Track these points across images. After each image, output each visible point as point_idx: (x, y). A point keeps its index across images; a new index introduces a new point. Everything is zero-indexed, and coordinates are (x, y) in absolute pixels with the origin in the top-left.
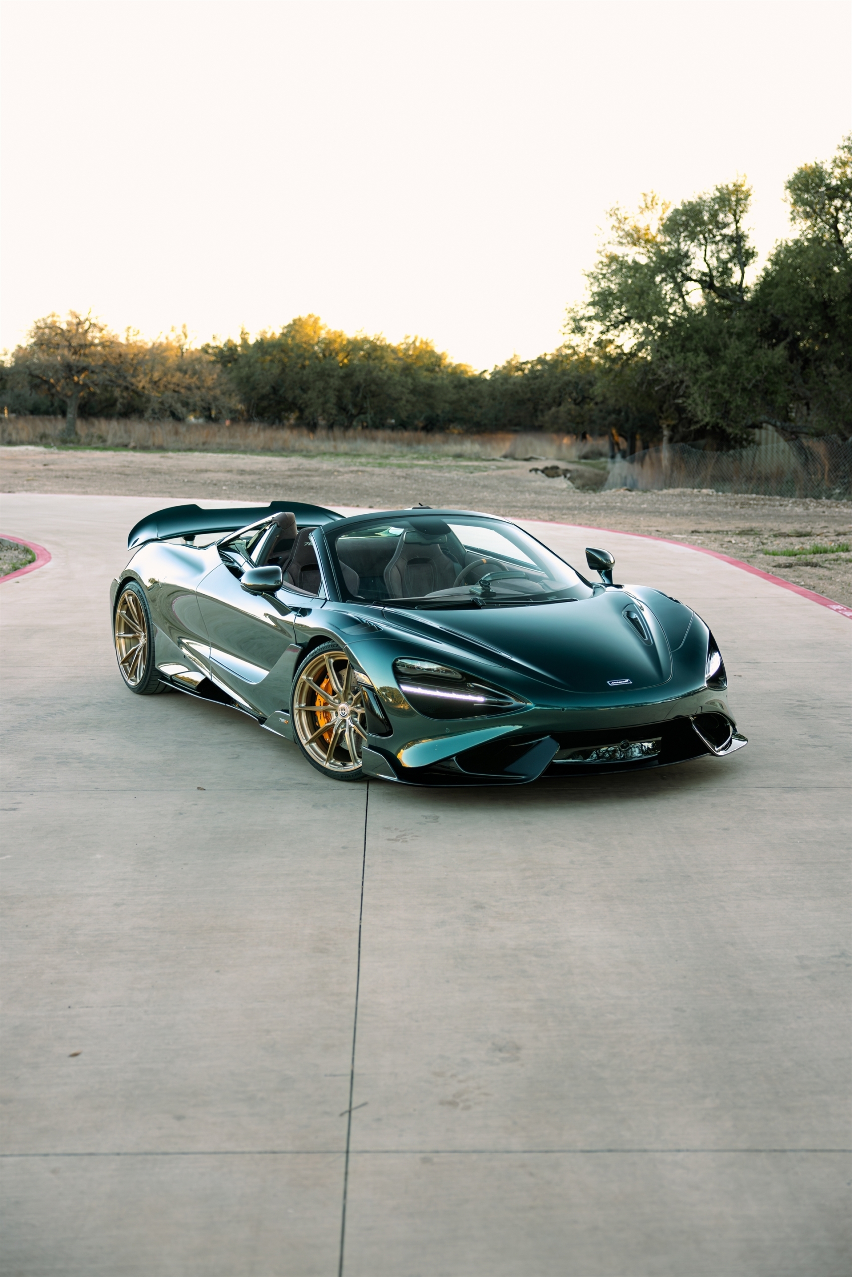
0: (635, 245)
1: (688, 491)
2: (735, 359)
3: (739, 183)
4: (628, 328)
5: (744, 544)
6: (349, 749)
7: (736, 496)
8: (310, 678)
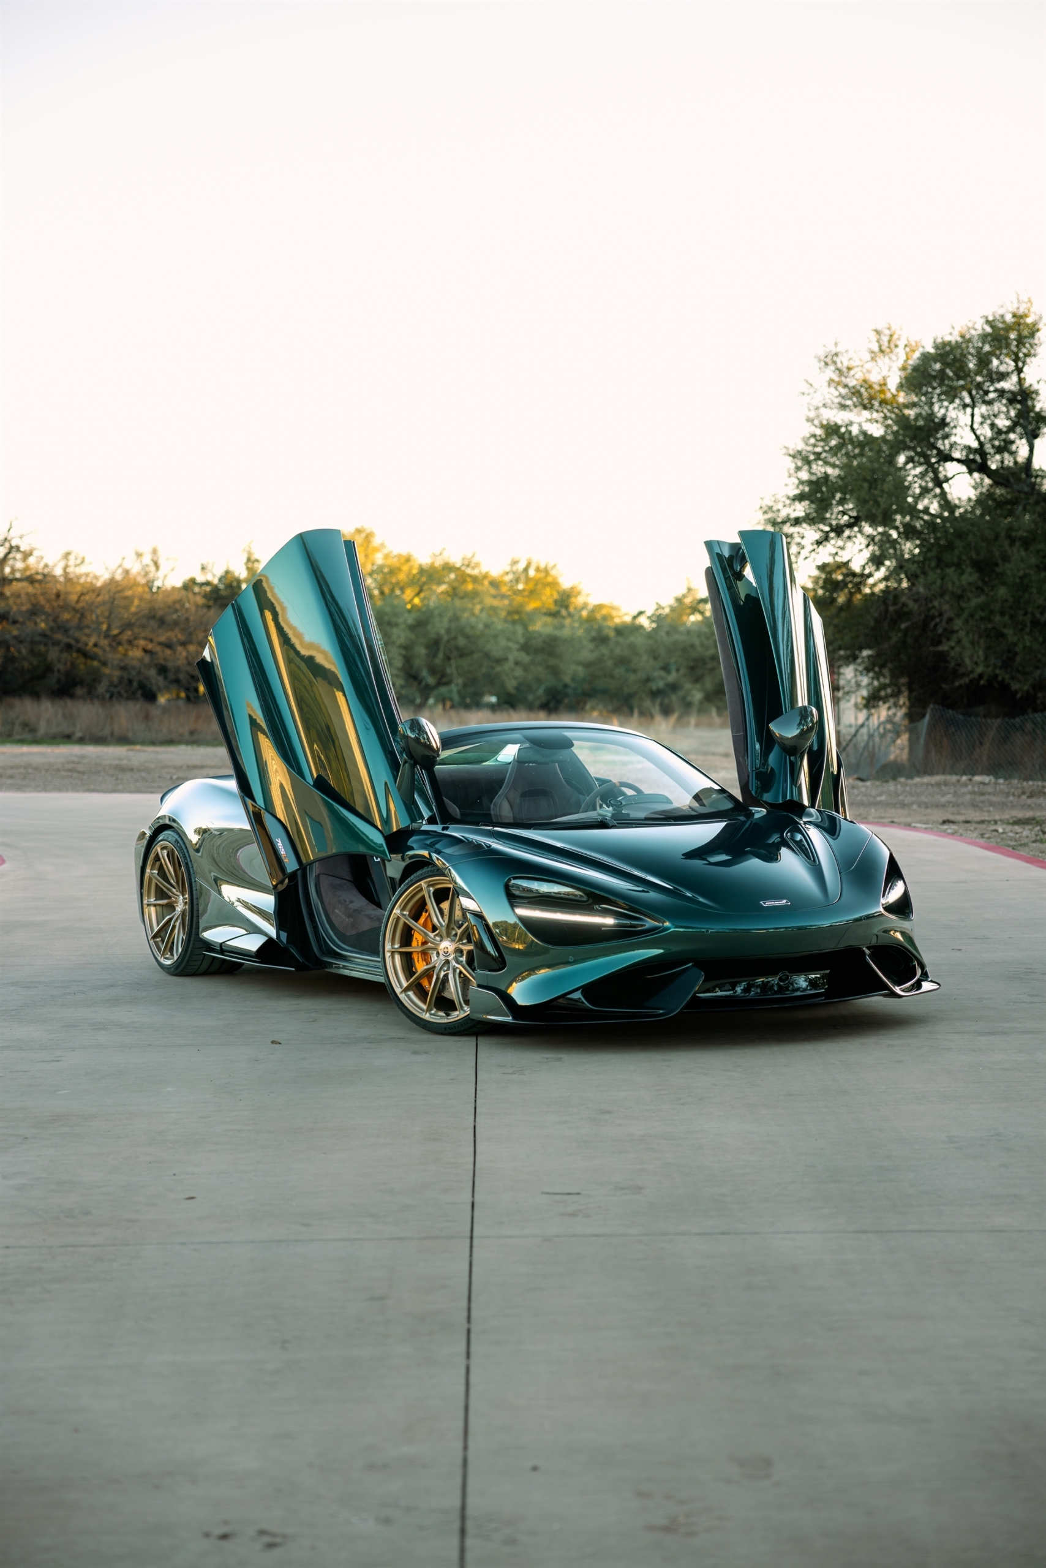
0: (865, 408)
1: (954, 778)
2: (1020, 578)
3: (1021, 312)
4: (859, 535)
5: (1017, 833)
6: (454, 997)
7: (1025, 784)
8: (405, 913)
